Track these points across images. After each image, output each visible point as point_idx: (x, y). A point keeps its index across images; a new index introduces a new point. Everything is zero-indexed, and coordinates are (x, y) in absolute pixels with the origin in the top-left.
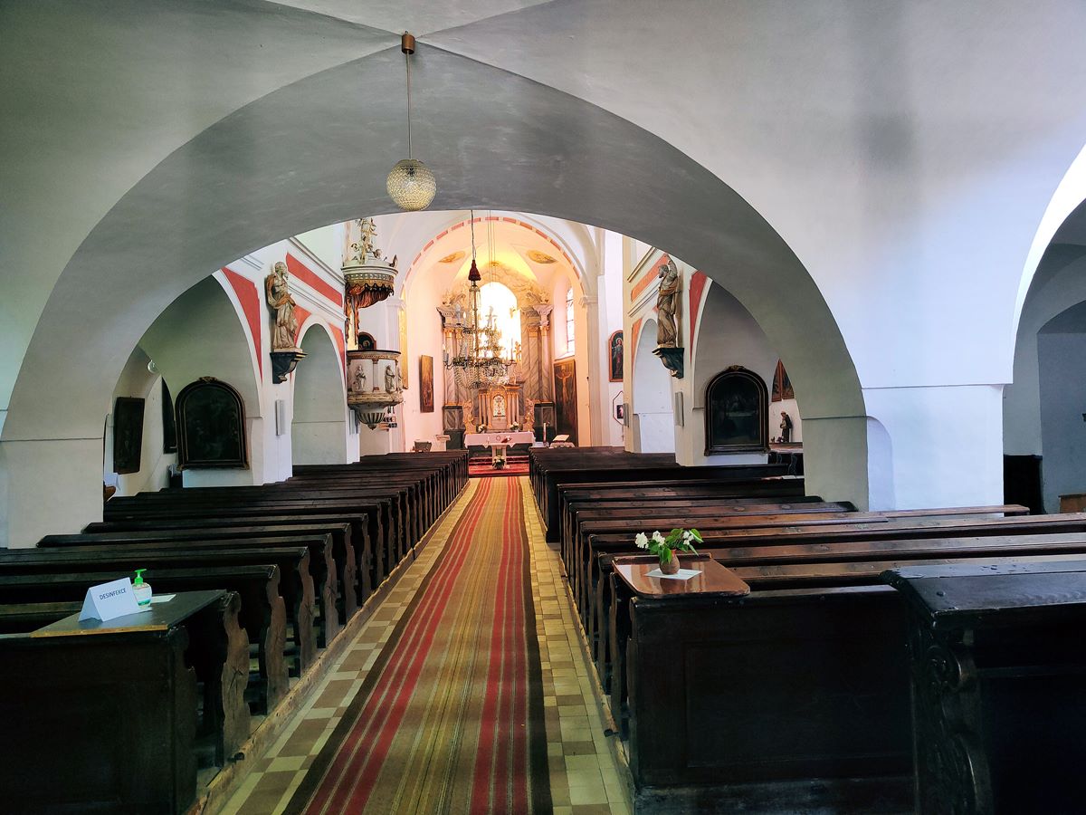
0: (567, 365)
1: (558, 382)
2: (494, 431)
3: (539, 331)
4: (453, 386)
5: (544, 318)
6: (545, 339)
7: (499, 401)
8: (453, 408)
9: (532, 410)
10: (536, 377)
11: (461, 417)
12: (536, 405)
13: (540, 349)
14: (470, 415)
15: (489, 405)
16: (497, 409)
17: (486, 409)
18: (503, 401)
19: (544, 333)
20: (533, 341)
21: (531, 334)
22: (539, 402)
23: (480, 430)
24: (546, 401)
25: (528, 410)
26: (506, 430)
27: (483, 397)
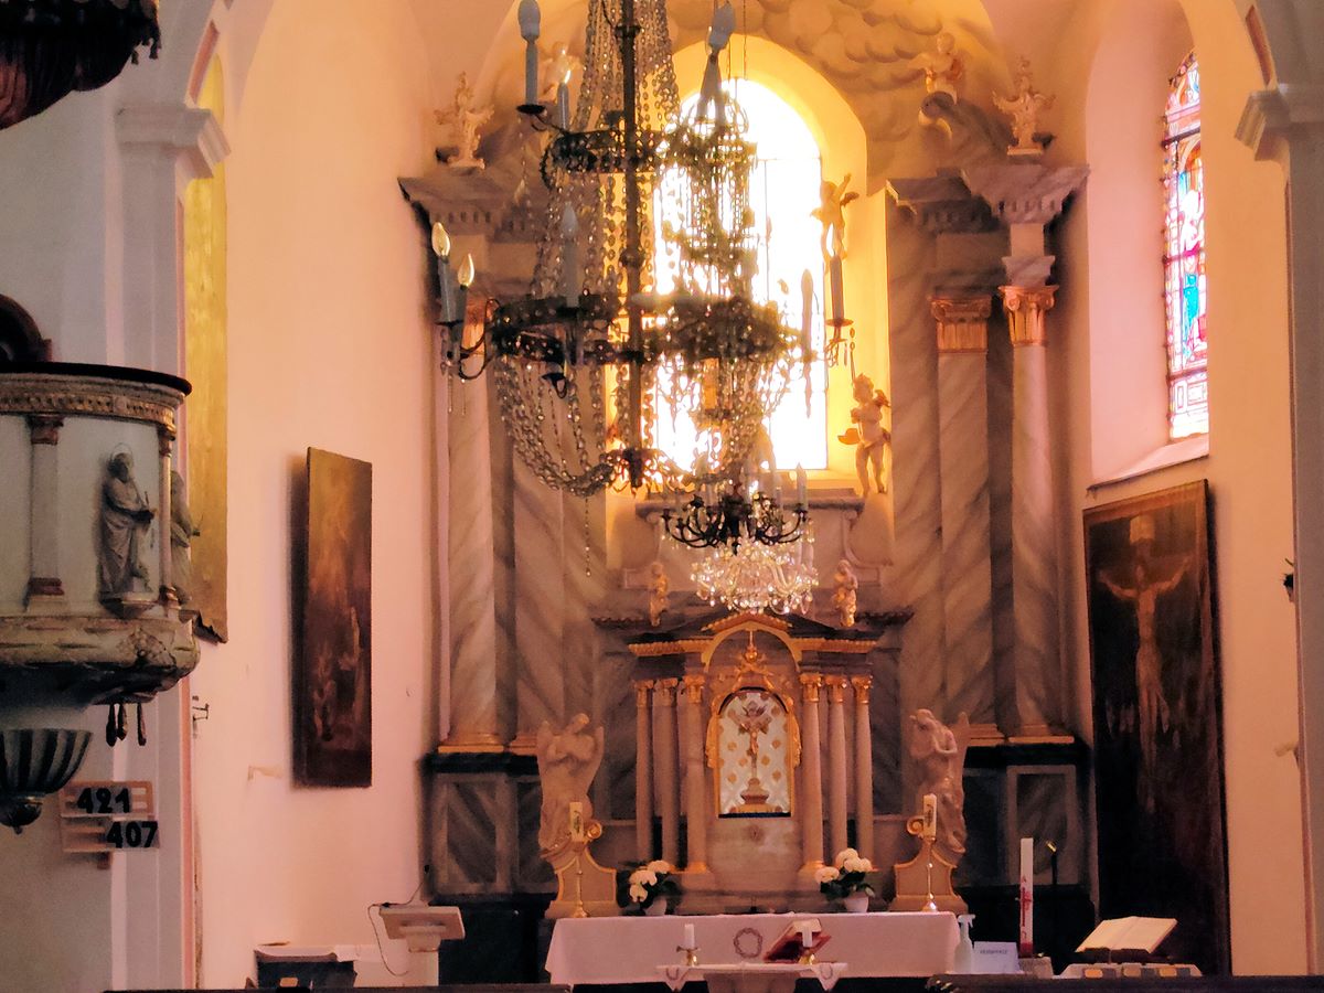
0: (1164, 511)
1: (1110, 621)
2: (721, 899)
3: (997, 318)
4: (485, 634)
5: (1026, 240)
6: (1032, 364)
7: (754, 724)
8: (484, 763)
9: (952, 779)
10: (974, 591)
11: (529, 817)
12: (975, 757)
13: (1000, 422)
14: (579, 808)
15: (693, 750)
16: (744, 774)
17: (679, 773)
18: (777, 725)
19: (1029, 328)
20: (961, 377)
21: (950, 337)
22: (990, 738)
23: (638, 893)
24: (1035, 732)
25: (928, 778)
26: (792, 900)
27: (662, 699)
